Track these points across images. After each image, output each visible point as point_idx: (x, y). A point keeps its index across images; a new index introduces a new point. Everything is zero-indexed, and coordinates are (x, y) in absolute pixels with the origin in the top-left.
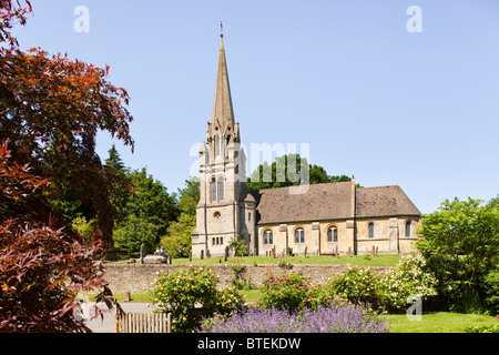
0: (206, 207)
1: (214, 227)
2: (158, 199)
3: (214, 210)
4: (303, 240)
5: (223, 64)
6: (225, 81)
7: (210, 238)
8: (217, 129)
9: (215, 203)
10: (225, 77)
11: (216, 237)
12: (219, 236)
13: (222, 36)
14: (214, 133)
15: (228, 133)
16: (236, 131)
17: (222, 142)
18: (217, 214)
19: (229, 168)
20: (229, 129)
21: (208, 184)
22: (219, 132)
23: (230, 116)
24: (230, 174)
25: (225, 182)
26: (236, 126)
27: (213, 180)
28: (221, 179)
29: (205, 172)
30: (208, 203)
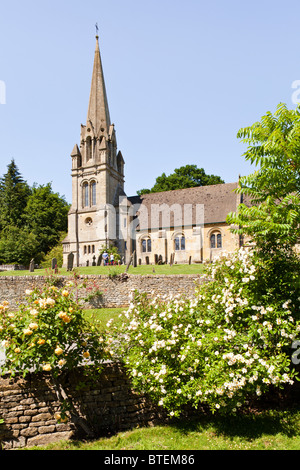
0: (77, 213)
1: (85, 234)
3: (85, 216)
4: (183, 247)
5: (99, 65)
6: (100, 82)
7: (82, 246)
8: (89, 130)
9: (87, 208)
10: (99, 78)
11: (87, 244)
12: (91, 244)
13: (97, 37)
14: (87, 134)
15: (101, 134)
16: (110, 133)
17: (95, 144)
18: (89, 220)
19: (100, 171)
20: (102, 130)
21: (80, 188)
22: (91, 134)
23: (104, 118)
24: (102, 177)
25: (97, 186)
26: (111, 128)
27: (85, 184)
28: (93, 183)
29: (77, 176)
30: (80, 209)
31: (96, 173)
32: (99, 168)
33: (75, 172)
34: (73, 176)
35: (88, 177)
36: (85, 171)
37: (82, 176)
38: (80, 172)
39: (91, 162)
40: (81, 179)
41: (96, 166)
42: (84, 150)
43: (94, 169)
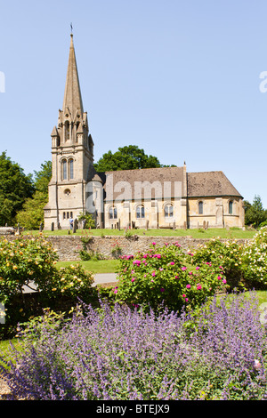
0: (57, 185)
1: (65, 202)
2: (15, 178)
3: (64, 187)
4: (143, 215)
5: (73, 60)
6: (75, 75)
7: (61, 212)
8: (67, 116)
9: (66, 181)
10: (74, 71)
11: (66, 211)
12: (69, 211)
13: (72, 35)
14: (65, 119)
15: (78, 120)
16: (84, 119)
17: (72, 128)
18: (67, 191)
19: (78, 151)
20: (78, 116)
21: (59, 164)
22: (69, 119)
23: (79, 106)
24: (79, 156)
25: (74, 163)
26: (84, 115)
27: (64, 161)
28: (71, 160)
29: (57, 153)
30: (59, 181)
31: (74, 153)
32: (77, 148)
33: (55, 150)
34: (53, 153)
35: (67, 155)
36: (64, 149)
37: (61, 154)
38: (59, 150)
39: (69, 142)
40: (60, 156)
41: (74, 147)
42: (62, 131)
43: (72, 149)
